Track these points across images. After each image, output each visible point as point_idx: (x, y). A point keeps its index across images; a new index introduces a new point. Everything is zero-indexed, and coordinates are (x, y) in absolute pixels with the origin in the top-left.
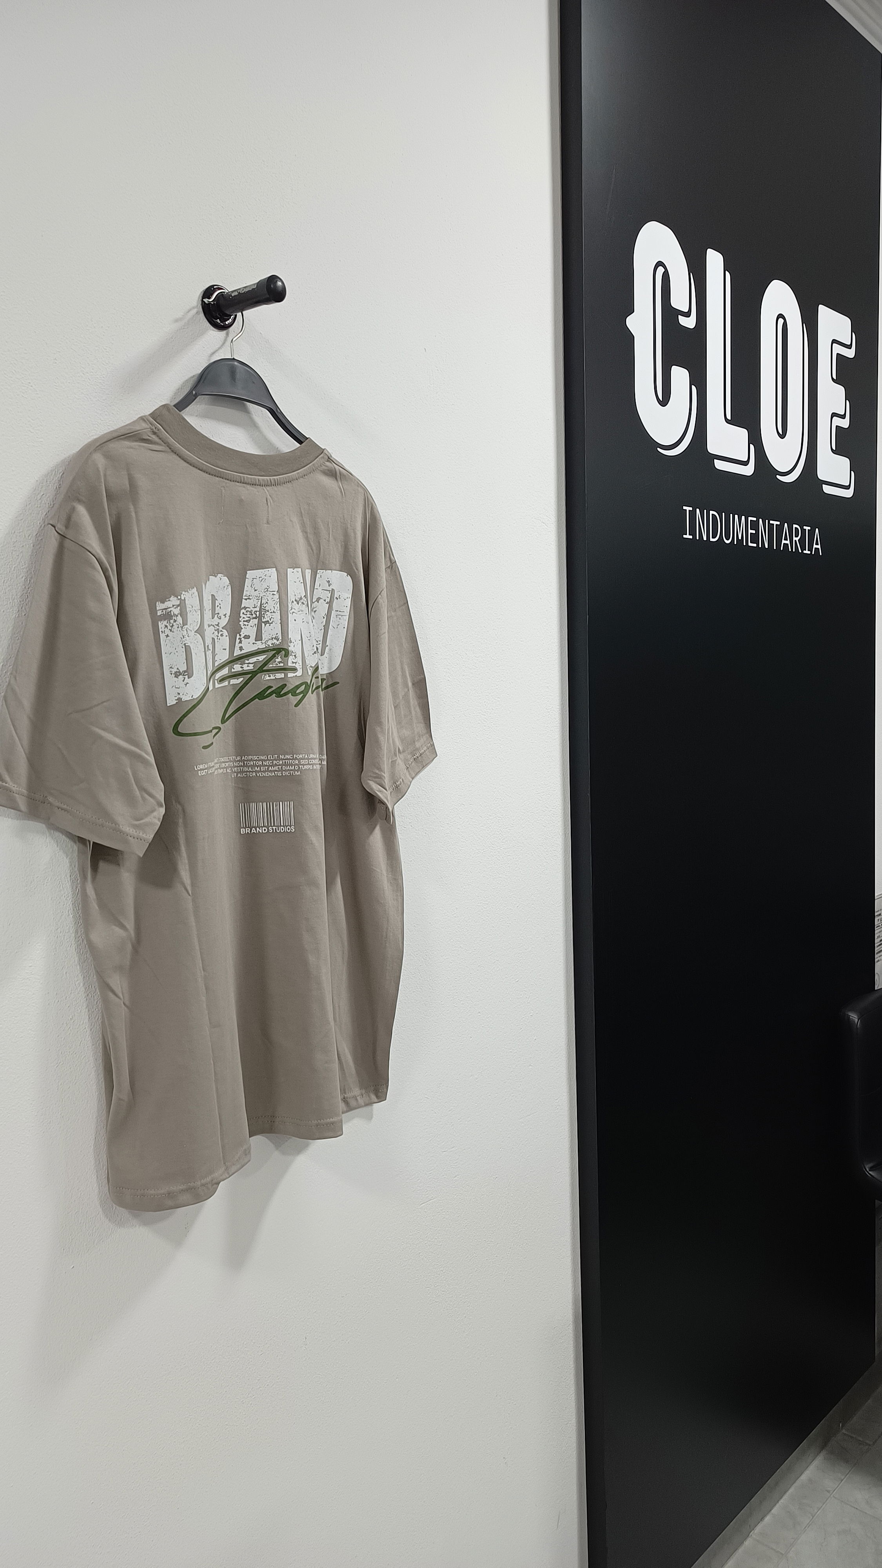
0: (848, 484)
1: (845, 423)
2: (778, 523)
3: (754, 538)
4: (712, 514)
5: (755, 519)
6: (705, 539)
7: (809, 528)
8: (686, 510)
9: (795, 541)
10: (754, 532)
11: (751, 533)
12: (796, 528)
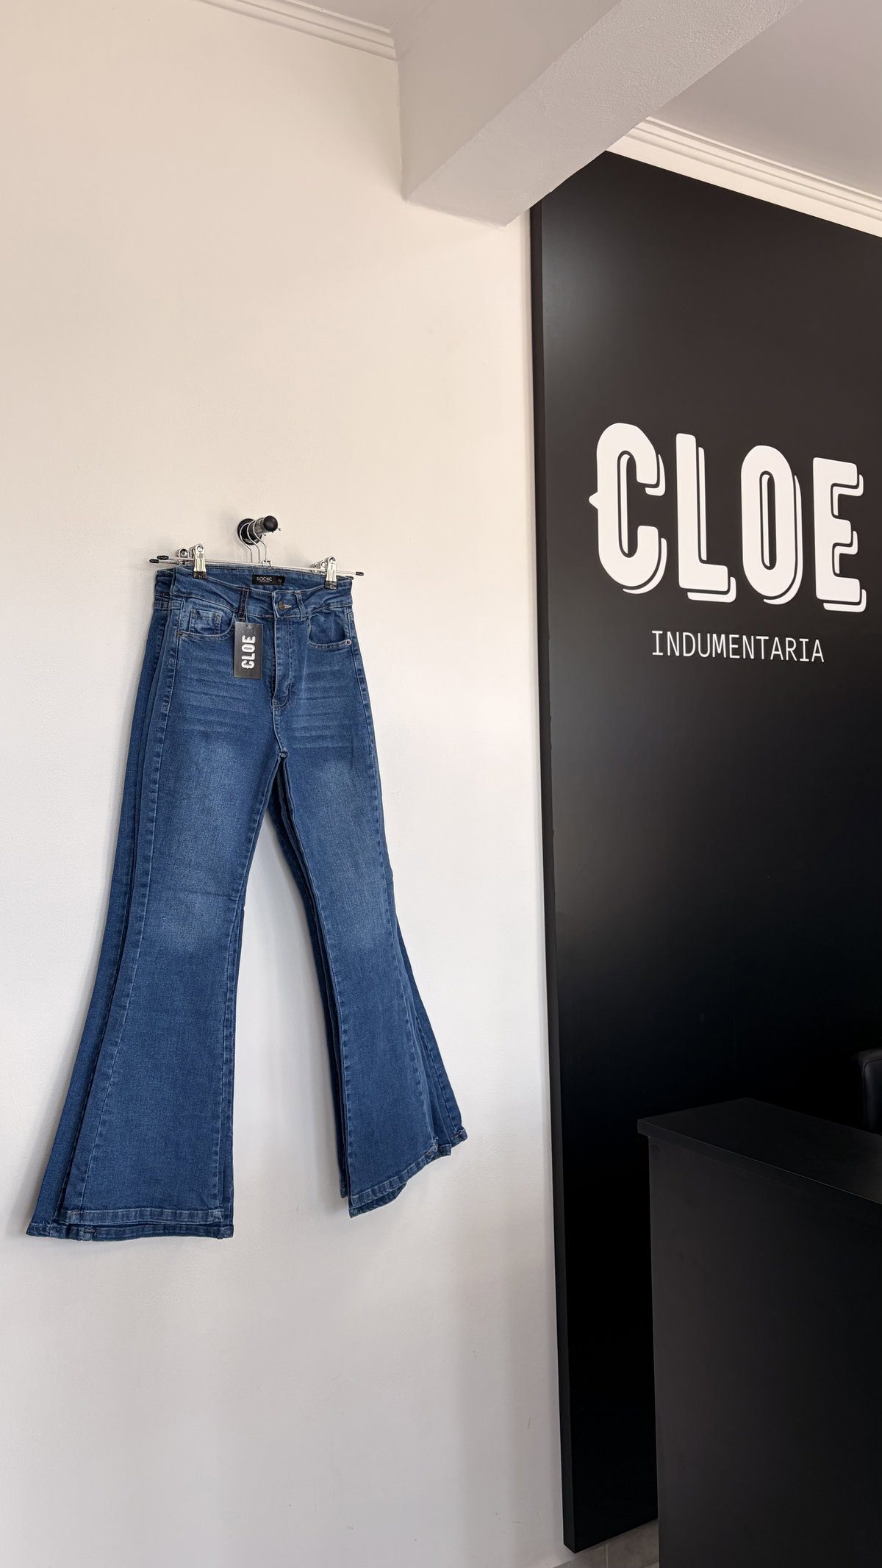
0: (858, 600)
1: (853, 550)
2: (767, 638)
3: (735, 652)
4: (687, 636)
5: (737, 636)
6: (677, 654)
7: (807, 640)
8: (655, 634)
9: (789, 652)
10: (736, 646)
11: (733, 649)
12: (789, 641)
